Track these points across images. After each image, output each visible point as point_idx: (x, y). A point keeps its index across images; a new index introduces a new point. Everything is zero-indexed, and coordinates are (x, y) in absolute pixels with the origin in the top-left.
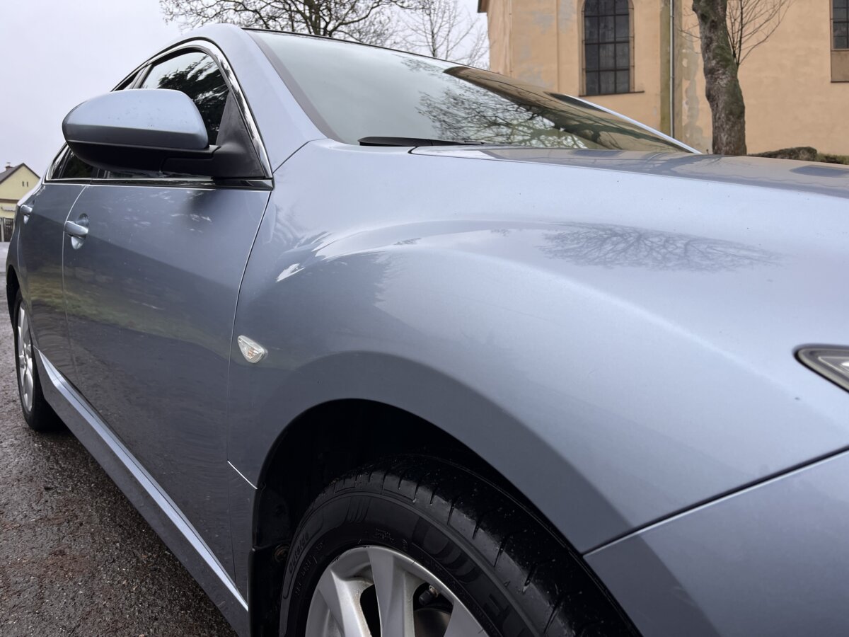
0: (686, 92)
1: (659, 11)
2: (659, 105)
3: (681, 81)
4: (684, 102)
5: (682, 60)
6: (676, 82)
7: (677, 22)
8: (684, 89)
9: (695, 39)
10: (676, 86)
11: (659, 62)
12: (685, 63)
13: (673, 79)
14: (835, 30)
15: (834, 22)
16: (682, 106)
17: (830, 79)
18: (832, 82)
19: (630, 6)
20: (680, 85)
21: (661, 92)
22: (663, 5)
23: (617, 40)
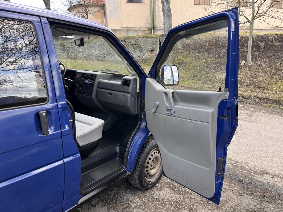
0: (157, 5)
2: (149, 7)
4: (156, 8)
8: (156, 4)
13: (153, 0)
17: (194, 4)
21: (150, 4)
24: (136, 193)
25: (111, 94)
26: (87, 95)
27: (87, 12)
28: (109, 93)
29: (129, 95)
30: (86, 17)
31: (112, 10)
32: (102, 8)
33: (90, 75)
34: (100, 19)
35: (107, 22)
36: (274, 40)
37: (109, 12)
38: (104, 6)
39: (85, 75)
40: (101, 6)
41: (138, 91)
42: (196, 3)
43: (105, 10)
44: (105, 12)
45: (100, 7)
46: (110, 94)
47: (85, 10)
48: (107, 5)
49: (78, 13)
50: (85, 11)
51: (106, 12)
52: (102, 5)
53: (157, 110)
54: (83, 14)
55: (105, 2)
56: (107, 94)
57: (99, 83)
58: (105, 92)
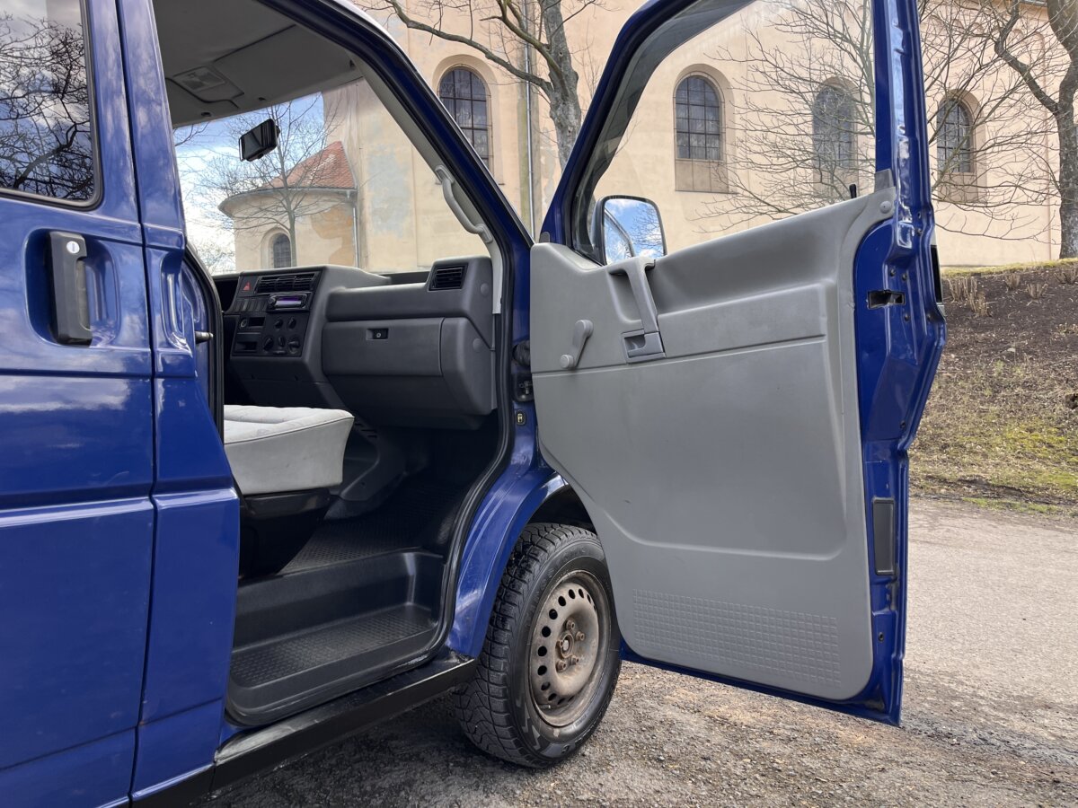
0: (545, 190)
1: (516, 102)
3: (540, 178)
4: (543, 200)
5: (540, 157)
6: (535, 178)
7: (534, 116)
8: (543, 187)
9: (552, 143)
10: (535, 182)
11: (517, 155)
12: (543, 160)
13: (532, 174)
14: (678, 140)
15: (678, 132)
16: (541, 203)
17: (674, 187)
18: (679, 190)
19: (487, 93)
20: (539, 181)
22: (519, 97)
23: (475, 126)
24: (495, 782)
25: (385, 331)
26: (281, 355)
27: (292, 208)
28: (374, 331)
29: (462, 322)
30: (289, 227)
31: (386, 206)
32: (348, 202)
33: (298, 276)
34: (338, 237)
35: (366, 246)
36: (969, 292)
37: (374, 213)
38: (357, 194)
39: (276, 278)
40: (345, 194)
41: (497, 309)
42: (683, 187)
43: (358, 208)
44: (359, 212)
45: (342, 197)
46: (379, 335)
47: (285, 204)
48: (366, 188)
49: (259, 215)
50: (284, 206)
51: (363, 212)
52: (348, 192)
53: (584, 354)
54: (277, 218)
55: (357, 182)
56: (369, 336)
57: (334, 298)
58: (361, 331)
